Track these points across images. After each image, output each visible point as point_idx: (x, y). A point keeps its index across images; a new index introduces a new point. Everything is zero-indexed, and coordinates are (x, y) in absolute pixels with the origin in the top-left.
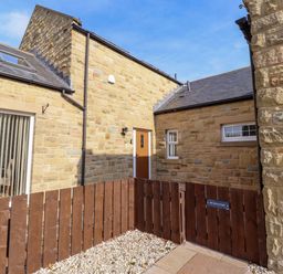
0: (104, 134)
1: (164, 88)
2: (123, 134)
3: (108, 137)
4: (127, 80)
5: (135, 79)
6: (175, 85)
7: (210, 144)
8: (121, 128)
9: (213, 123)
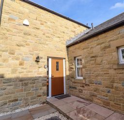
0: (18, 62)
1: (75, 30)
2: (37, 61)
3: (21, 64)
4: (42, 24)
5: (49, 23)
6: (85, 29)
7: (108, 66)
8: (35, 57)
9: (109, 47)
